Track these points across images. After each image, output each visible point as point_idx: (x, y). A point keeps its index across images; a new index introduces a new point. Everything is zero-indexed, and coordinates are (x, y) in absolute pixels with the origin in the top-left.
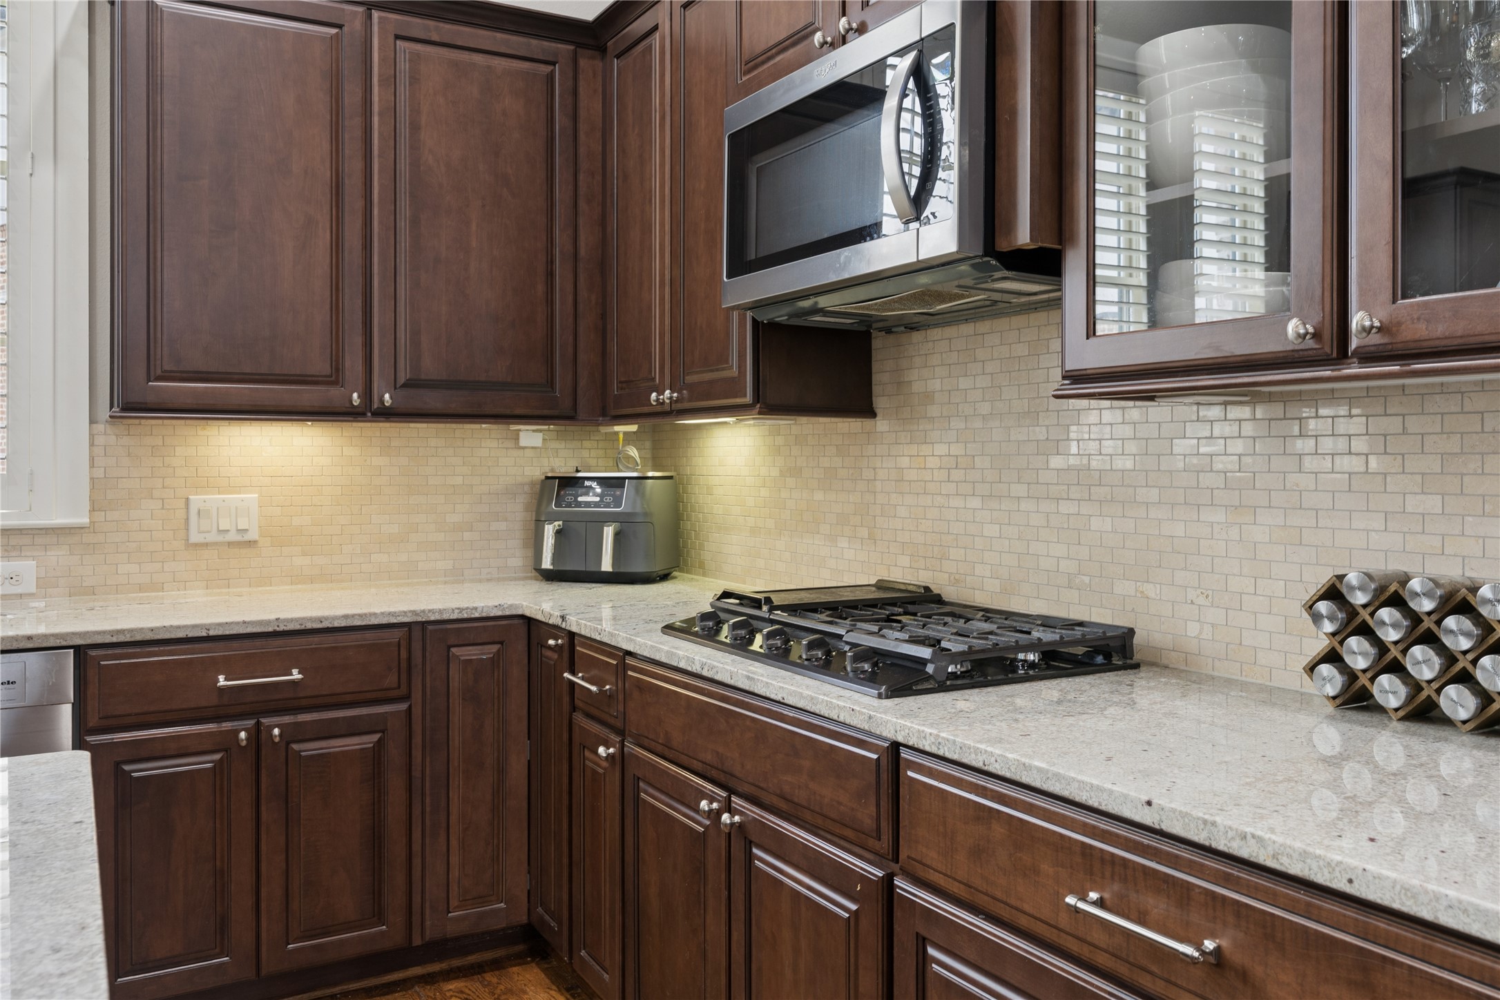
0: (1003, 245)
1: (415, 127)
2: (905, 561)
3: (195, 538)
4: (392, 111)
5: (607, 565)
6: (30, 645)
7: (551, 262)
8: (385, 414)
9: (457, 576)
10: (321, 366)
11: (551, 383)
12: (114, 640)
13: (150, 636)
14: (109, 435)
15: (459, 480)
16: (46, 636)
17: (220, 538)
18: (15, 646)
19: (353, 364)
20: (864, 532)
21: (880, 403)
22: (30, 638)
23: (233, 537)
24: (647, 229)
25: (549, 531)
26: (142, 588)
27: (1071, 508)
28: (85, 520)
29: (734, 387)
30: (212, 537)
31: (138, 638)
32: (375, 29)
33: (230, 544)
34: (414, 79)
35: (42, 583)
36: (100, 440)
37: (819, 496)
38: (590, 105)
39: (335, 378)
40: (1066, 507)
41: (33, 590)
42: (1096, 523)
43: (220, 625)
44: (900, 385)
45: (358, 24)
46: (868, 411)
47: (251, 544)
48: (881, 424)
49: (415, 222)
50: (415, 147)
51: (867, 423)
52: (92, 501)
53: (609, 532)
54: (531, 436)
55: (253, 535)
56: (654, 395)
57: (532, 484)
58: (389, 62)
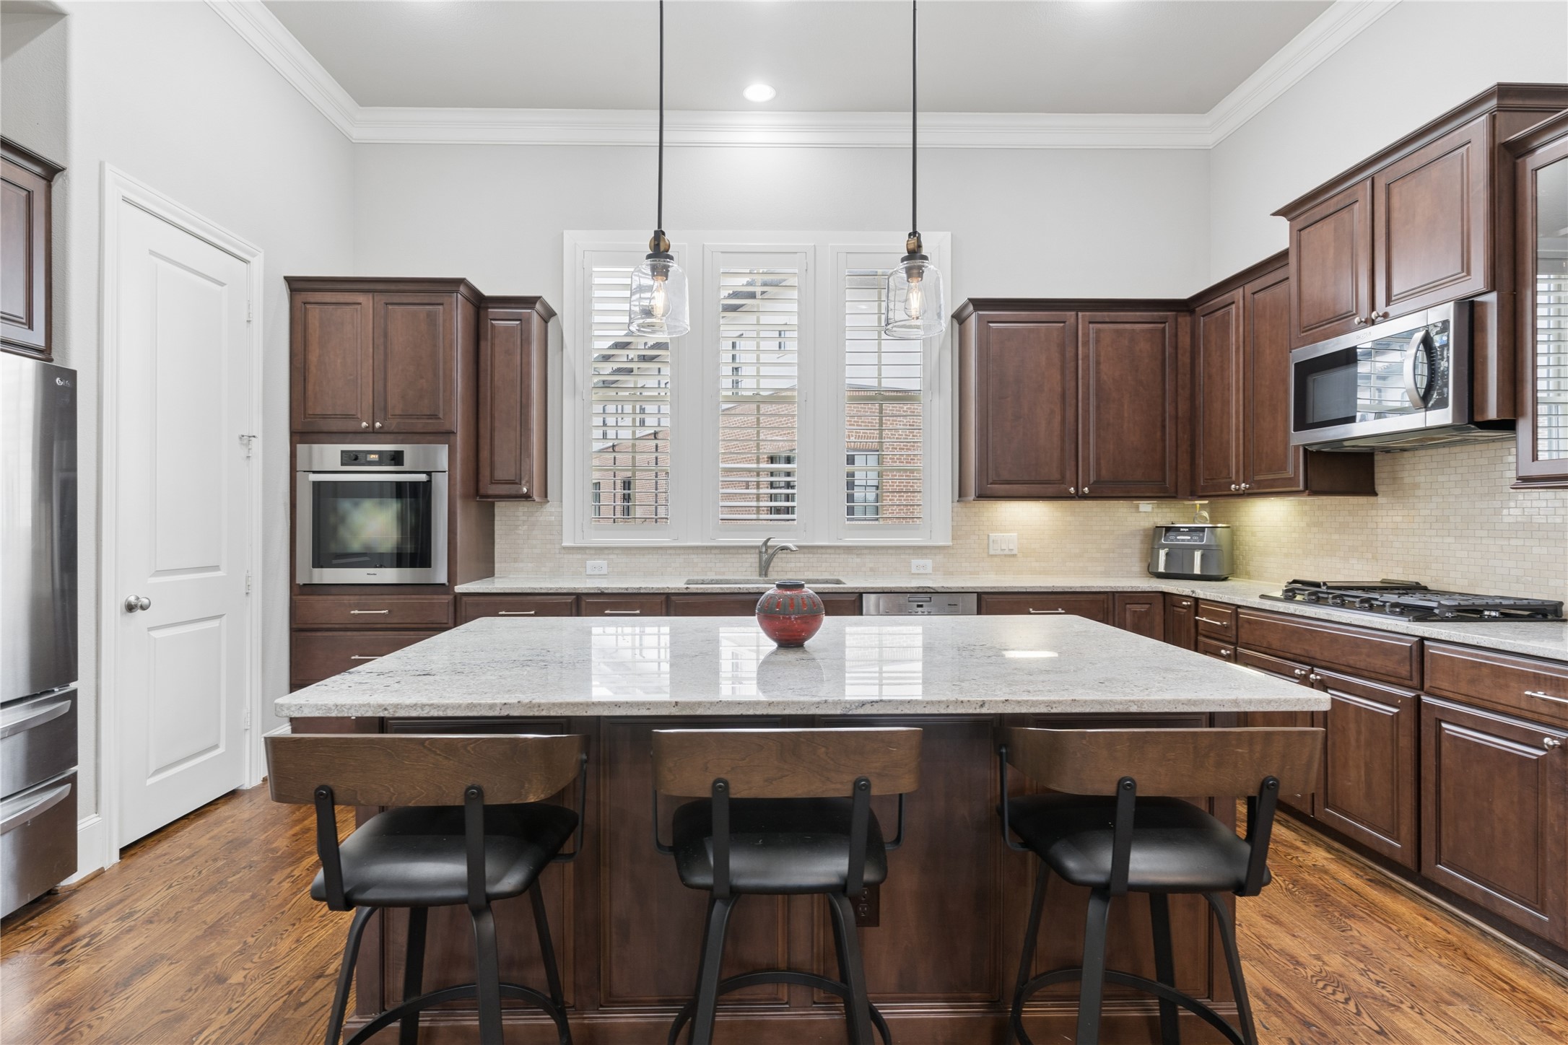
0: (1478, 418)
1: (1098, 363)
2: (1400, 570)
3: (992, 552)
4: (1086, 357)
5: (1197, 571)
6: (963, 591)
7: (1164, 420)
8: (1084, 497)
9: (1106, 574)
10: (1056, 476)
11: (1164, 480)
12: (992, 591)
13: (1004, 590)
14: (958, 506)
15: (1108, 528)
16: (968, 588)
17: (1002, 553)
18: (958, 591)
19: (1069, 475)
20: (1370, 556)
21: (1378, 488)
22: (963, 588)
23: (1007, 552)
24: (1226, 403)
25: (1162, 553)
26: (971, 573)
27: (1520, 542)
28: (951, 544)
29: (1292, 481)
30: (999, 552)
31: (1001, 590)
32: (1080, 321)
33: (1005, 555)
34: (1098, 341)
35: (935, 569)
36: (955, 510)
37: (1336, 537)
38: (1185, 340)
39: (1062, 480)
40: (1513, 542)
41: (931, 572)
42: (1536, 550)
43: (1031, 587)
44: (1395, 479)
45: (1073, 320)
46: (1371, 492)
47: (1014, 556)
48: (1381, 499)
49: (1098, 408)
50: (1098, 372)
51: (1371, 499)
52: (953, 536)
53: (1198, 555)
54: (1146, 506)
55: (1015, 552)
56: (1233, 486)
57: (1145, 530)
58: (1086, 335)
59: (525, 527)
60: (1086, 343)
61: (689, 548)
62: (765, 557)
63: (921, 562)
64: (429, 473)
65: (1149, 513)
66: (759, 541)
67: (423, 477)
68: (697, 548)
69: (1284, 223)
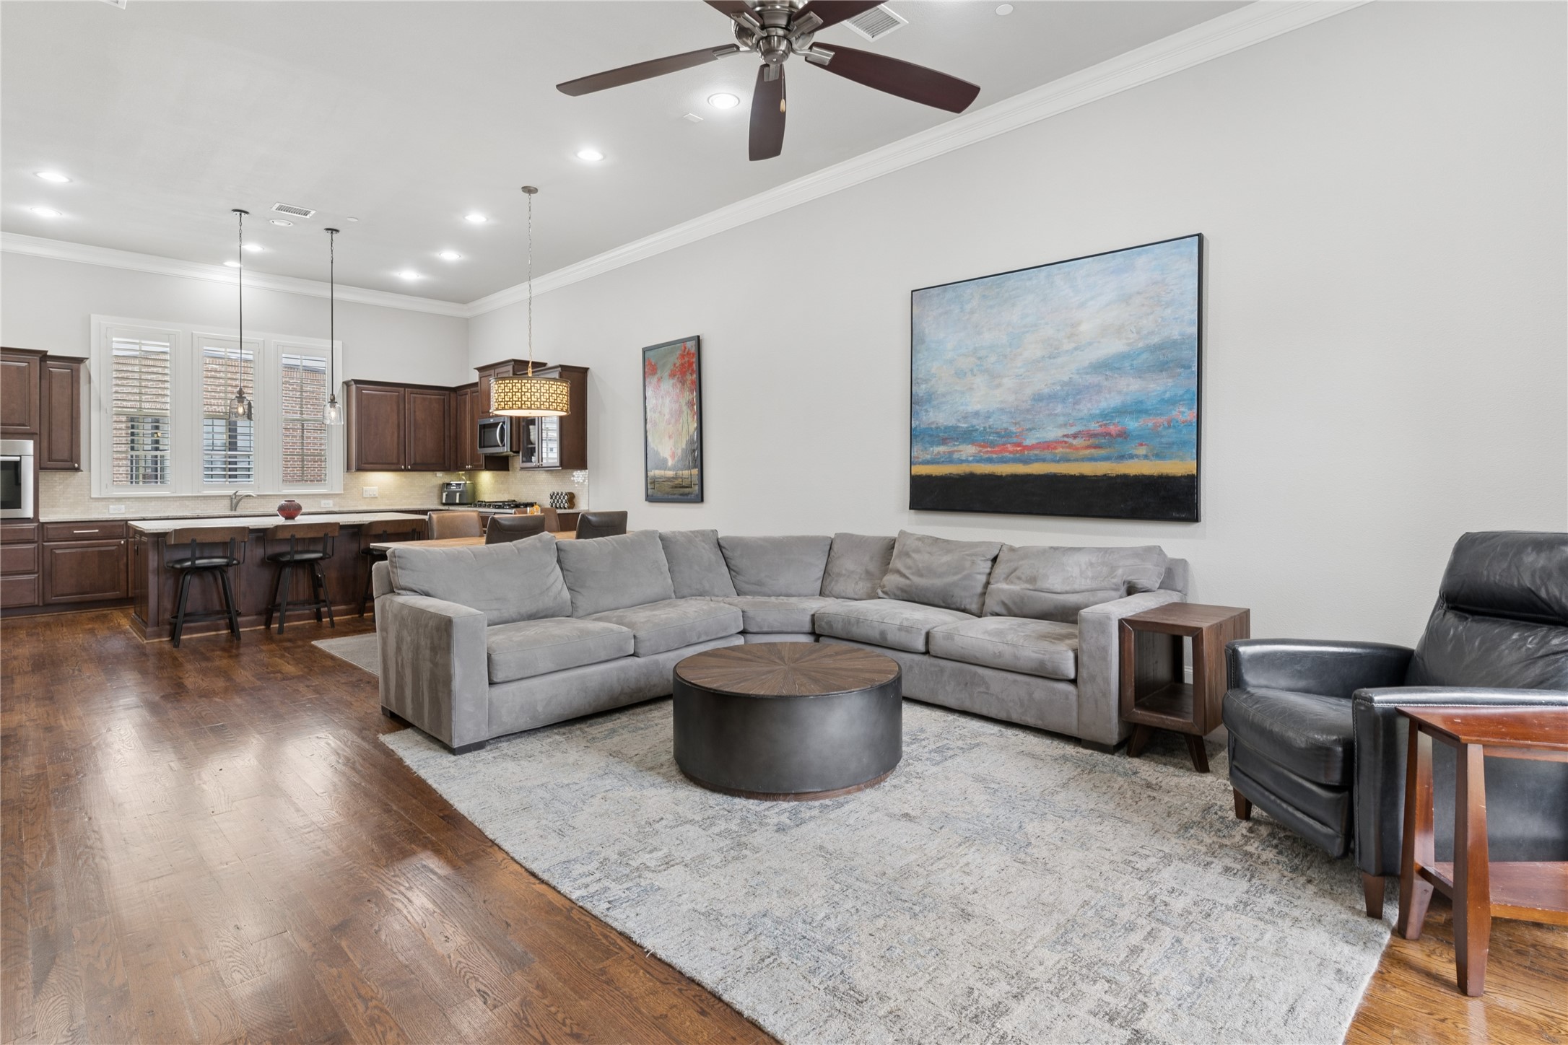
1: (415, 412)
3: (365, 496)
4: (409, 409)
5: (457, 501)
7: (445, 438)
8: (409, 470)
9: (421, 504)
10: (395, 461)
11: (446, 463)
14: (347, 474)
15: (421, 484)
17: (370, 496)
19: (402, 460)
20: (506, 491)
21: (510, 469)
23: (372, 496)
24: (466, 433)
25: (444, 494)
26: (354, 506)
28: (343, 492)
29: (482, 466)
30: (368, 496)
32: (406, 393)
33: (372, 498)
34: (414, 402)
36: (346, 476)
37: (500, 485)
38: (453, 403)
39: (398, 463)
44: (513, 466)
45: (402, 392)
46: (508, 470)
47: (377, 497)
48: (510, 472)
49: (415, 431)
50: (415, 416)
51: (508, 473)
52: (346, 487)
53: (458, 494)
54: (439, 474)
56: (467, 467)
57: (440, 484)
58: (409, 399)
59: (61, 487)
60: (409, 403)
61: (183, 497)
62: (234, 501)
63: (326, 501)
64: (20, 456)
65: (441, 477)
66: (231, 492)
67: (18, 458)
68: (188, 497)
69: (477, 372)
